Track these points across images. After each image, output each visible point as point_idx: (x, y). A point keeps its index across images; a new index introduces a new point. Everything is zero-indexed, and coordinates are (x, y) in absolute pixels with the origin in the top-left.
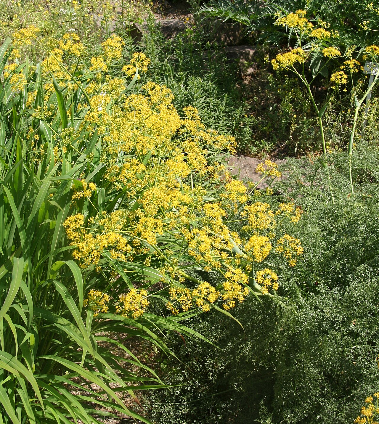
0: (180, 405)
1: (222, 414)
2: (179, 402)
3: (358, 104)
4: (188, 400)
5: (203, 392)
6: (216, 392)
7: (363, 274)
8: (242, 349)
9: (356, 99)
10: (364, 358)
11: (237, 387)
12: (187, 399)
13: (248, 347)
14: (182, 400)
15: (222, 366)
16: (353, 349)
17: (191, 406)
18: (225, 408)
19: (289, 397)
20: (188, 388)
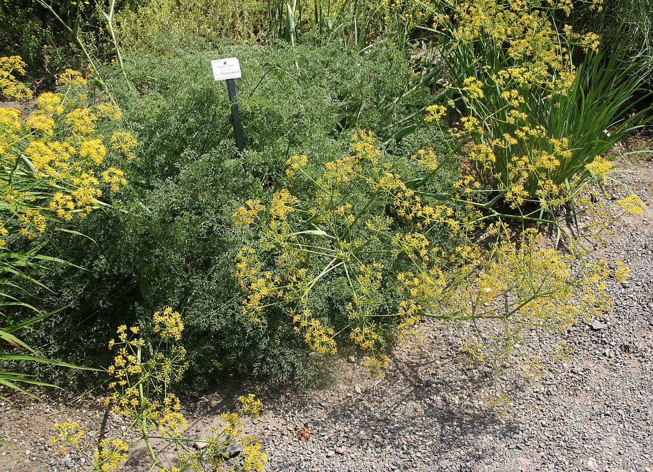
0: (49, 346)
1: (95, 337)
2: (47, 343)
3: (109, 18)
4: (55, 338)
5: (68, 324)
6: (81, 320)
7: (189, 158)
8: (96, 266)
9: (105, 14)
10: (218, 227)
11: (103, 304)
12: (53, 337)
13: (102, 262)
14: (49, 340)
15: (81, 291)
16: (204, 225)
17: (59, 342)
18: (95, 331)
19: (156, 293)
20: (51, 325)
